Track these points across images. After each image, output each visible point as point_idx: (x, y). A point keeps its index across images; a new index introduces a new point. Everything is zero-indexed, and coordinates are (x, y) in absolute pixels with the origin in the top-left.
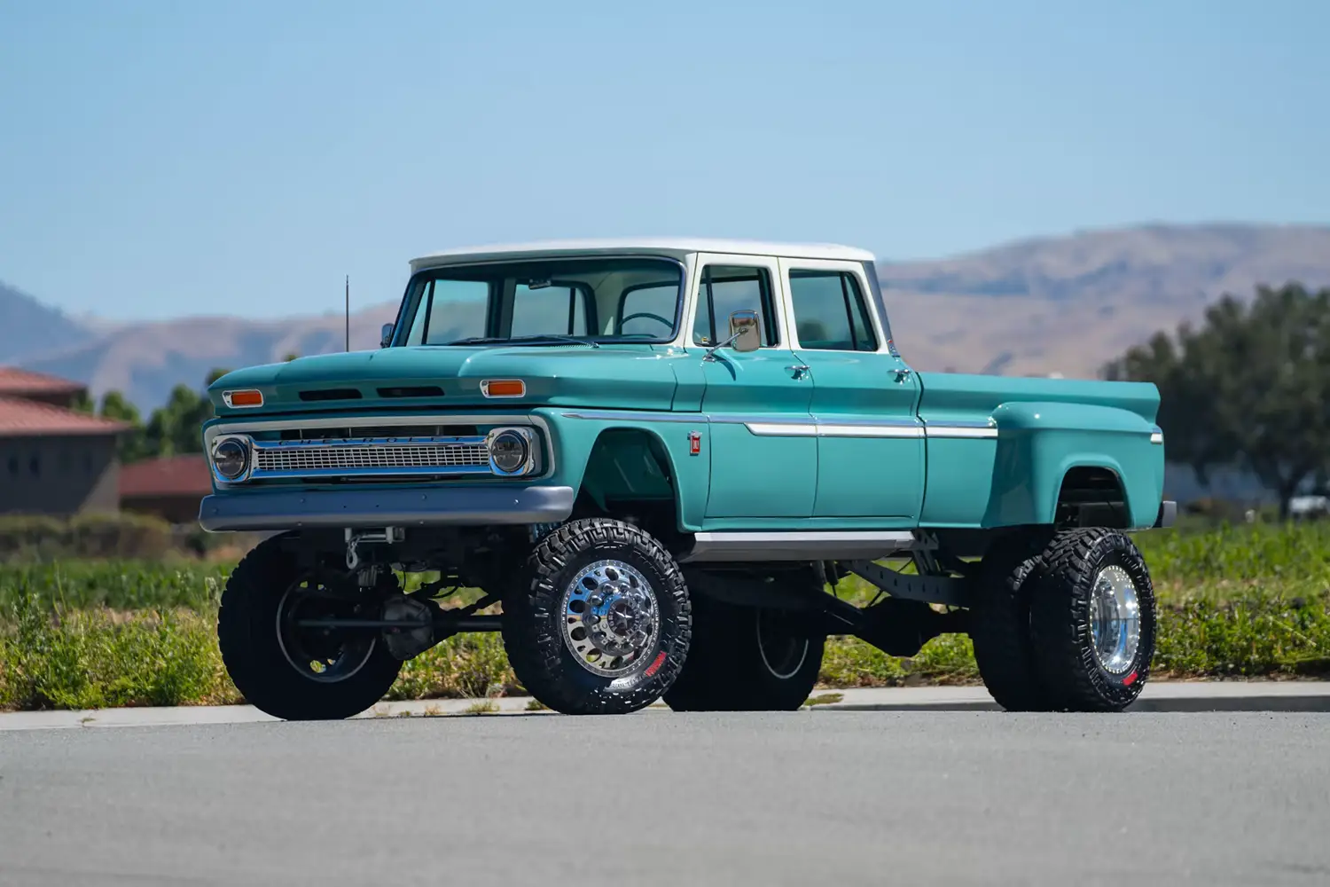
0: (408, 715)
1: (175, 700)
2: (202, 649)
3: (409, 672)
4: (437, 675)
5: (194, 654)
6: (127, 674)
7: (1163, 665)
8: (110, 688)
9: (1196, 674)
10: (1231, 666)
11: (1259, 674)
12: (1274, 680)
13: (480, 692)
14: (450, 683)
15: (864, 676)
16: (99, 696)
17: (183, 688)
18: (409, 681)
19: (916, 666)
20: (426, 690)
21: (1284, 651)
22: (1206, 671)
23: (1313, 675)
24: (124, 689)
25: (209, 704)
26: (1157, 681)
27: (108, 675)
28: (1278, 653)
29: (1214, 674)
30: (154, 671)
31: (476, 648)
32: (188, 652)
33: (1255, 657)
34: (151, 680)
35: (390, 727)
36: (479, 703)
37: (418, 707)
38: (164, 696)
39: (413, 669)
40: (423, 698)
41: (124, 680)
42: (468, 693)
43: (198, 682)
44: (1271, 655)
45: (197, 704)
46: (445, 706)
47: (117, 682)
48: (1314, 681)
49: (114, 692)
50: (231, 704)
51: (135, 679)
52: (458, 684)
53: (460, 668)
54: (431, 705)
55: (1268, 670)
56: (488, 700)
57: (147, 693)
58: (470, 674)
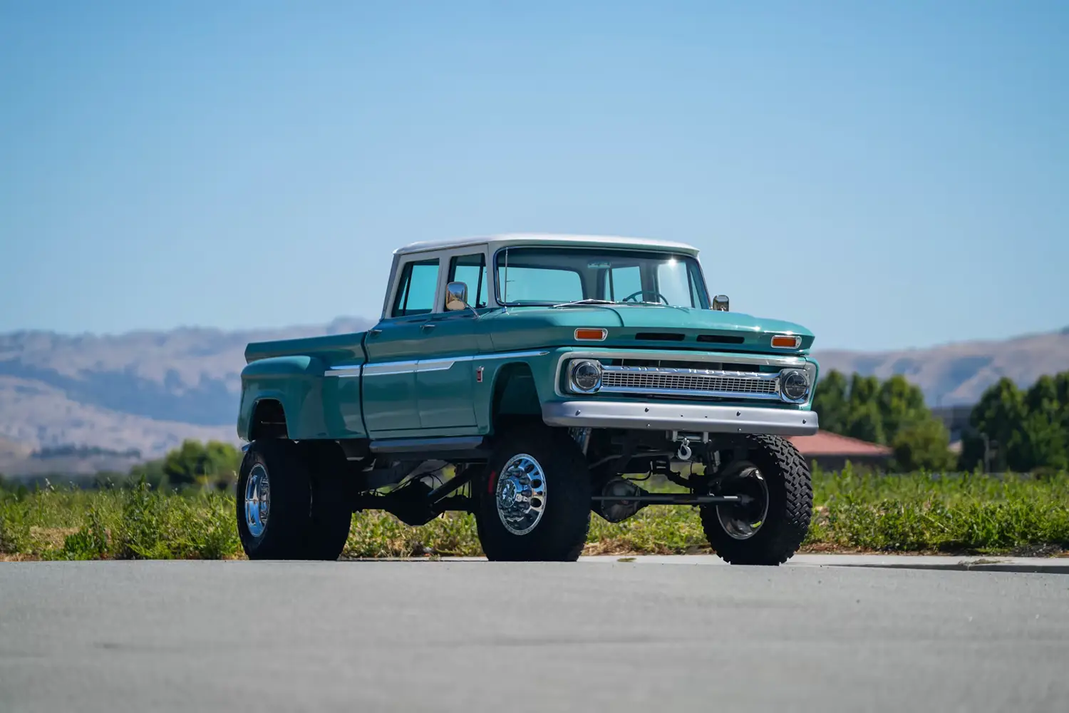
7: (854, 543)
9: (874, 549)
12: (925, 554)
15: (659, 546)
21: (932, 536)
22: (881, 548)
23: (949, 552)
26: (849, 554)
28: (927, 537)
29: (886, 549)
33: (912, 538)
44: (923, 538)
48: (950, 555)
55: (920, 548)
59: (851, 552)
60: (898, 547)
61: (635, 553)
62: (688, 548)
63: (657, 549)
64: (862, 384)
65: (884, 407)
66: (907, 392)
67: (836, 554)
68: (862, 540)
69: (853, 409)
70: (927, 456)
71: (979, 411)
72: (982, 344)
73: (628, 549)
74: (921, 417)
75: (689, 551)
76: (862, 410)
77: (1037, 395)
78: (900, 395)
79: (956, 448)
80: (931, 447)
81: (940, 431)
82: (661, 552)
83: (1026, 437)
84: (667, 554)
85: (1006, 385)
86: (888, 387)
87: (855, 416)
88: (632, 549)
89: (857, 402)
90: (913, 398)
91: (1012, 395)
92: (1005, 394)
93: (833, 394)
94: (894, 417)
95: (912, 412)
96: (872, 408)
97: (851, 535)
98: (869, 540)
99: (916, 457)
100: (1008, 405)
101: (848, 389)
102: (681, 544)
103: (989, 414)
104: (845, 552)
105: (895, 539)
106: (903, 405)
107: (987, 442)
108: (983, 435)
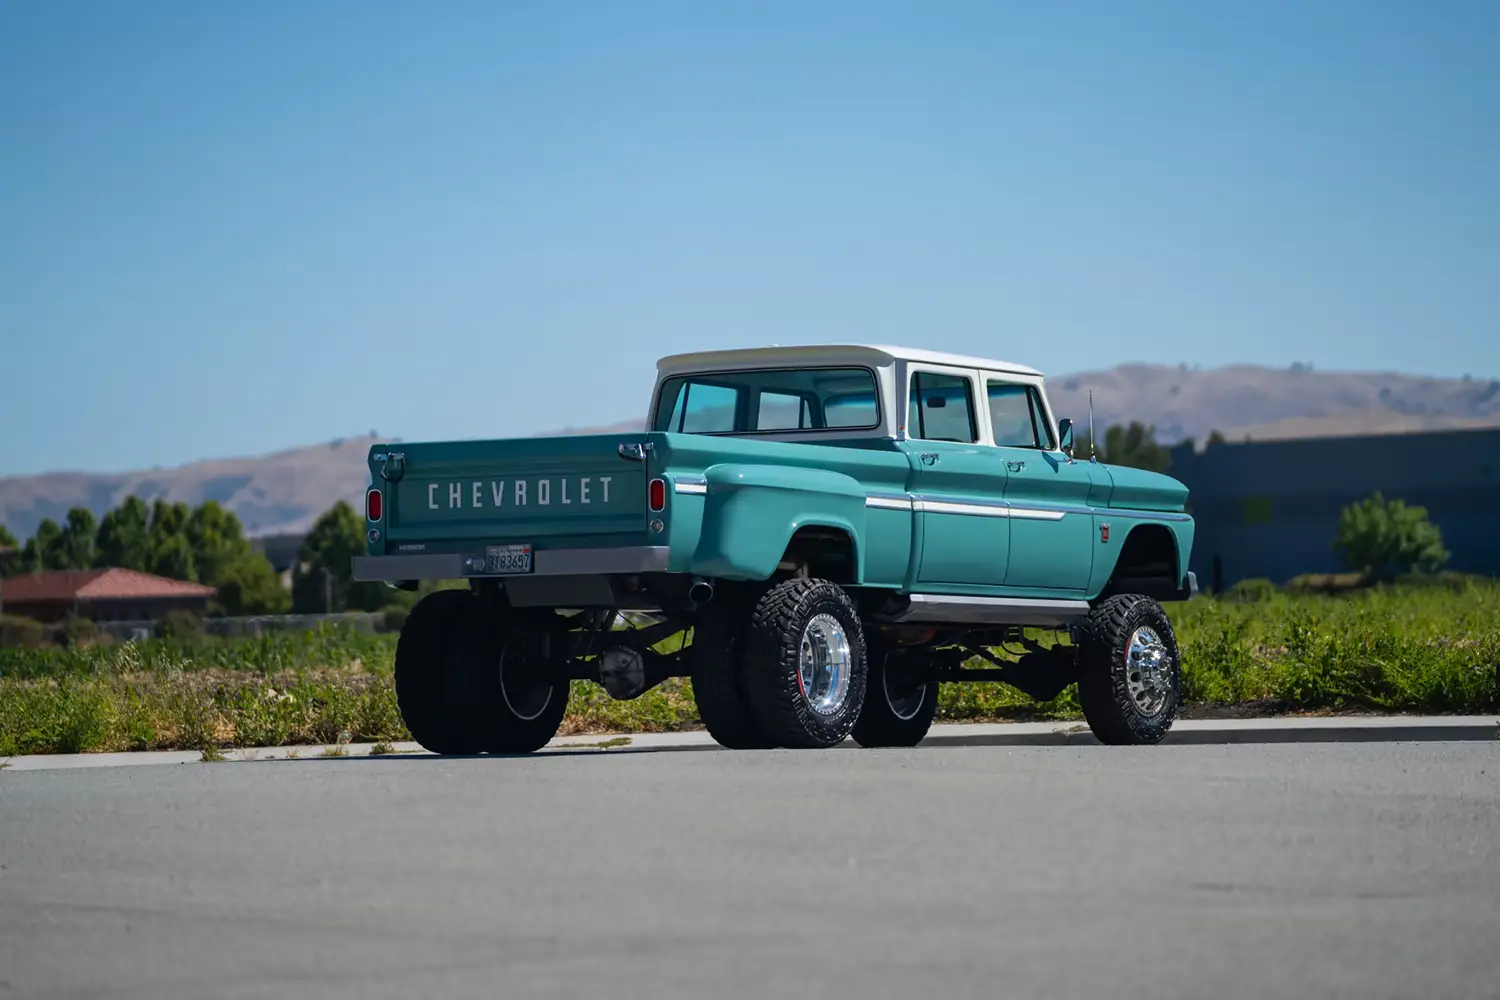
0: (271, 758)
1: (77, 749)
2: (99, 707)
3: (271, 724)
4: (295, 726)
5: (92, 710)
6: (36, 727)
8: (23, 739)
10: (943, 711)
11: (967, 717)
12: (978, 722)
13: (333, 740)
14: (303, 732)
15: (646, 723)
16: (14, 746)
17: (84, 738)
18: (271, 731)
19: (688, 714)
20: (285, 738)
21: (987, 700)
24: (34, 740)
25: (106, 751)
27: (21, 730)
28: (981, 700)
30: (58, 725)
31: (327, 703)
32: (87, 709)
33: (962, 704)
34: (57, 732)
35: (256, 768)
36: (333, 748)
37: (280, 752)
38: (68, 745)
39: (274, 722)
40: (284, 744)
41: (34, 733)
42: (322, 740)
43: (96, 732)
44: (975, 703)
45: (95, 752)
46: (303, 751)
47: (28, 734)
49: (25, 742)
50: (123, 751)
51: (43, 732)
52: (312, 732)
53: (313, 720)
54: (291, 749)
55: (973, 714)
56: (339, 746)
57: (54, 744)
58: (321, 725)
60: (944, 714)
64: (168, 514)
65: (194, 539)
66: (222, 521)
69: (160, 542)
70: (258, 596)
71: (312, 539)
72: (237, 461)
74: (240, 548)
76: (170, 543)
78: (215, 525)
79: (287, 581)
80: (262, 584)
81: (260, 563)
82: (647, 730)
84: (656, 732)
86: (199, 515)
87: (163, 550)
88: (611, 727)
89: (163, 534)
90: (230, 528)
91: (352, 522)
92: (343, 521)
93: (132, 526)
94: (208, 551)
95: (228, 544)
96: (181, 540)
99: (247, 597)
100: (346, 531)
101: (149, 519)
103: (325, 544)
106: (218, 536)
107: (329, 578)
108: (323, 569)
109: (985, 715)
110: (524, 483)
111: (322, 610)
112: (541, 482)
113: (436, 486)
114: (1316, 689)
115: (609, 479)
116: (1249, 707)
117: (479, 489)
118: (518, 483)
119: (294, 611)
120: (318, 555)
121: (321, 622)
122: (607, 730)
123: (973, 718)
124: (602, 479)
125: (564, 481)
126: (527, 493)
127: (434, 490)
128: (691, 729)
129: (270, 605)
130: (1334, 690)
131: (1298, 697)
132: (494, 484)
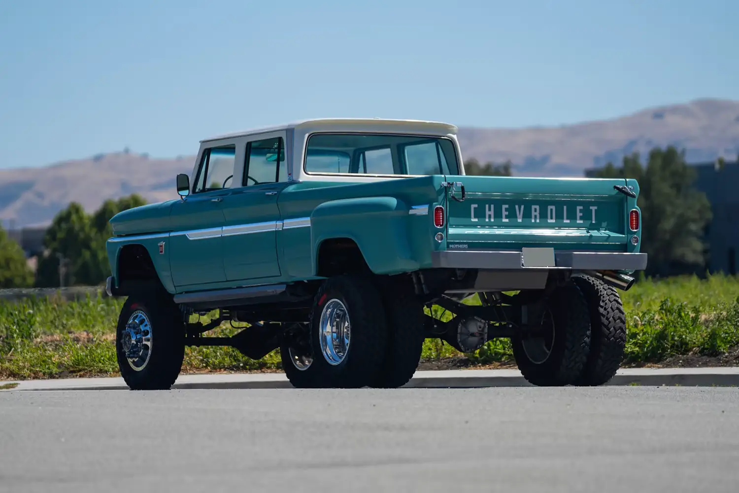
7: (204, 365)
15: (35, 373)
22: (228, 368)
29: (233, 369)
59: (202, 372)
60: (242, 367)
61: (12, 379)
62: (61, 373)
63: (33, 375)
67: (190, 374)
68: (211, 361)
70: (8, 274)
71: (51, 232)
72: (24, 170)
73: (6, 375)
75: (60, 376)
77: (102, 218)
79: (32, 264)
80: (12, 266)
81: (15, 250)
82: (36, 377)
83: (94, 255)
84: (42, 379)
85: (75, 209)
88: (9, 375)
91: (81, 218)
92: (74, 217)
97: (201, 358)
98: (217, 362)
100: (77, 227)
102: (55, 370)
103: (60, 235)
104: (197, 372)
105: (239, 361)
107: (63, 261)
108: (59, 255)
109: (269, 368)
110: (537, 207)
111: (57, 285)
112: (550, 207)
113: (476, 206)
114: (490, 350)
115: (596, 208)
116: (445, 362)
117: (506, 210)
118: (533, 207)
119: (36, 286)
120: (55, 244)
121: (56, 294)
122: (8, 377)
123: (261, 369)
124: (591, 208)
125: (565, 207)
126: (540, 214)
127: (475, 208)
128: (67, 377)
129: (18, 281)
130: (502, 351)
131: (477, 355)
132: (517, 207)
